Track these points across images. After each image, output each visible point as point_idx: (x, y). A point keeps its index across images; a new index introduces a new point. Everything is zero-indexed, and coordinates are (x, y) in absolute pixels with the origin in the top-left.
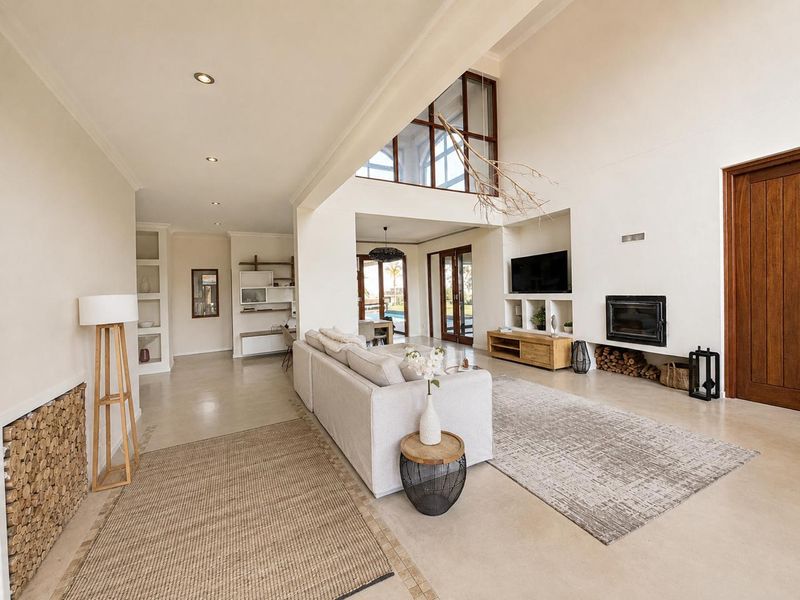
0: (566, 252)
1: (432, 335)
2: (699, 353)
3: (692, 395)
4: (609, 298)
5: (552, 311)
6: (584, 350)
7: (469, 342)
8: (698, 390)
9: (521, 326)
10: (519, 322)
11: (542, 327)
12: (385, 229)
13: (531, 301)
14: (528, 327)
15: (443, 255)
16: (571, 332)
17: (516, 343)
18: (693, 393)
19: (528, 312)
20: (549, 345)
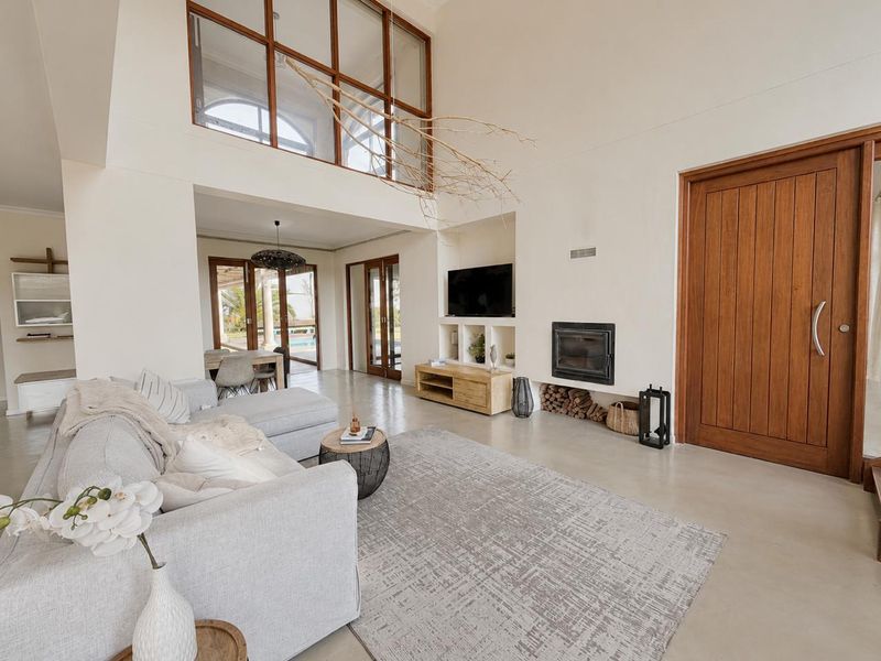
0: (511, 265)
1: (351, 368)
2: (651, 392)
3: (642, 442)
4: (555, 325)
5: (492, 340)
6: (527, 388)
7: (396, 377)
8: (648, 436)
9: (457, 358)
10: (455, 353)
11: (481, 359)
12: (277, 223)
13: (468, 327)
14: (466, 358)
15: (369, 265)
16: (514, 365)
17: (449, 380)
18: (644, 439)
19: (465, 341)
20: (486, 383)
